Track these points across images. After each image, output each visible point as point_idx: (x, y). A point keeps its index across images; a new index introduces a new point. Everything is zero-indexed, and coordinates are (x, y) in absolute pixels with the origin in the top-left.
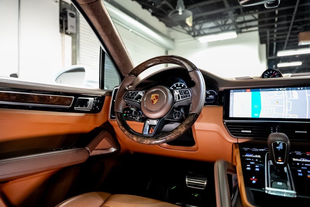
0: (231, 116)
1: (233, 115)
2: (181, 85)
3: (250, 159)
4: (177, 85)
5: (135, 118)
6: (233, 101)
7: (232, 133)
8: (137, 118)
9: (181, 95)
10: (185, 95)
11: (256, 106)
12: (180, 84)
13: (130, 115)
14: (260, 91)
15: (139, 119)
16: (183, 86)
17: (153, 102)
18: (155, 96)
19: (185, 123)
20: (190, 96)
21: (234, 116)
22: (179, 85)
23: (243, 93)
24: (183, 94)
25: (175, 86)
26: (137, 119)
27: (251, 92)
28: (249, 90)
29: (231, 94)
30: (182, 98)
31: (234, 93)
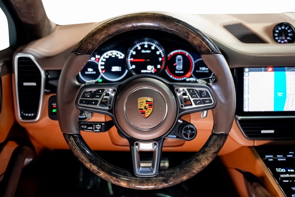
0: (246, 110)
1: (248, 108)
2: (150, 46)
3: (288, 181)
4: (142, 46)
5: (93, 127)
6: (248, 86)
7: (246, 133)
8: (95, 127)
9: (192, 97)
10: (201, 99)
11: (280, 94)
12: (148, 45)
13: (83, 125)
14: (285, 71)
15: (100, 129)
16: (153, 48)
17: (144, 113)
18: (146, 101)
19: (212, 152)
20: (211, 102)
21: (251, 110)
22: (146, 46)
23: (263, 73)
24: (197, 97)
25: (139, 48)
26: (97, 129)
27: (273, 73)
28: (270, 69)
29: (246, 75)
30: (196, 104)
31: (250, 73)
